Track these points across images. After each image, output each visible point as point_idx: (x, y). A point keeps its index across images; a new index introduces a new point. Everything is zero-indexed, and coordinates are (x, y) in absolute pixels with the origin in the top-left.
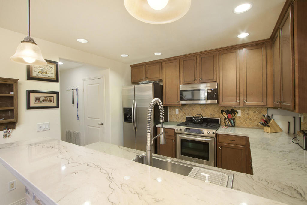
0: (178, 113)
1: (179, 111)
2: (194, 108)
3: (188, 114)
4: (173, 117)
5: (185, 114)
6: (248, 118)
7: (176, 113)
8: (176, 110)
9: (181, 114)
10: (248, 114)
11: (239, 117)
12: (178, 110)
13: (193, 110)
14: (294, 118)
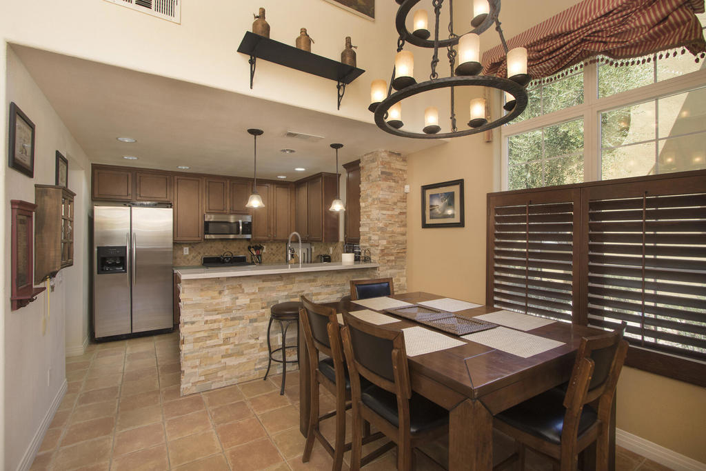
0: (188, 253)
1: (190, 250)
2: (213, 245)
3: (204, 253)
4: (178, 259)
5: (199, 253)
6: (272, 253)
7: (185, 253)
8: (185, 248)
9: (193, 254)
10: (272, 249)
11: (264, 253)
12: (188, 248)
13: (211, 247)
14: (308, 249)
